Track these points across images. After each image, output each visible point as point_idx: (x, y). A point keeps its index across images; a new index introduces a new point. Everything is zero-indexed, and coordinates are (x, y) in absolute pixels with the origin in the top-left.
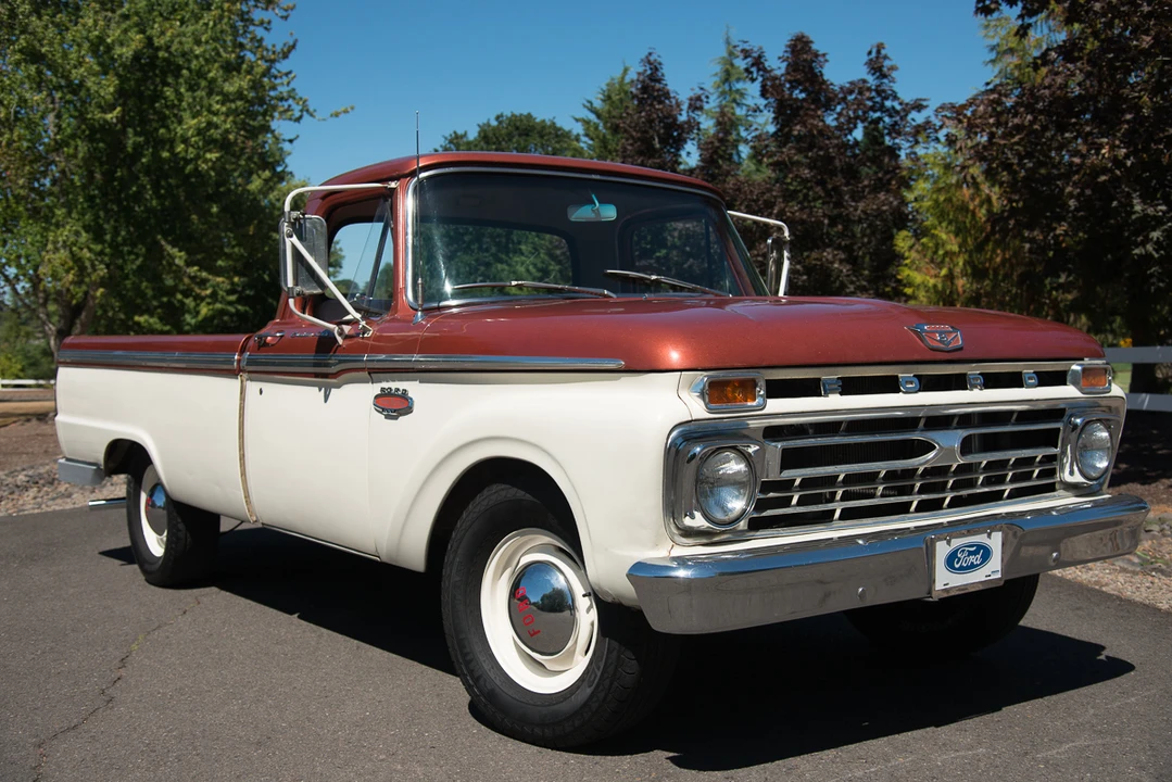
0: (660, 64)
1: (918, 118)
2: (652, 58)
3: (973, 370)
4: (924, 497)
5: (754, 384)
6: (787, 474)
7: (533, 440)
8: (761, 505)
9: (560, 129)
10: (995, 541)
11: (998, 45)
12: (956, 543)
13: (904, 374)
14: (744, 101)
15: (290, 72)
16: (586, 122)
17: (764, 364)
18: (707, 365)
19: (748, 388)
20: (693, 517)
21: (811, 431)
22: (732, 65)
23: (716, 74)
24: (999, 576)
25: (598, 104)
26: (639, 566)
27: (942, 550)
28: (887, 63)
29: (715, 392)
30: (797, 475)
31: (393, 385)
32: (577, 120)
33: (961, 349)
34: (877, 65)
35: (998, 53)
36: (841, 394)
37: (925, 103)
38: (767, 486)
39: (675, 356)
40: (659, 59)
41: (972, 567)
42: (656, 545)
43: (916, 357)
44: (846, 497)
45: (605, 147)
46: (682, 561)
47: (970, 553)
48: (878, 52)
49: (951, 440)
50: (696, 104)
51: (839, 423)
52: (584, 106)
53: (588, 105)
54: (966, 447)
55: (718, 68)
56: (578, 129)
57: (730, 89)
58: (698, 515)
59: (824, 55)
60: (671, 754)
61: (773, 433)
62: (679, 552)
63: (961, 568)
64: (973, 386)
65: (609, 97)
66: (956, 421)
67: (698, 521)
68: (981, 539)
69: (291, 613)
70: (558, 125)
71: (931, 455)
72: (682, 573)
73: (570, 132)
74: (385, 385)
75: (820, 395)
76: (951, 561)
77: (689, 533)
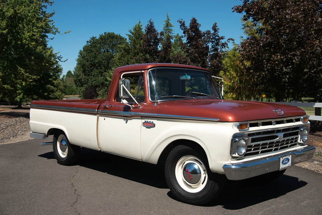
0: (153, 23)
1: (223, 41)
2: (151, 21)
3: (285, 119)
4: (275, 148)
5: (247, 124)
7: (194, 136)
8: (247, 151)
9: (122, 37)
10: (290, 157)
11: (244, 24)
12: (284, 158)
13: (273, 121)
14: (172, 32)
15: (53, 20)
16: (129, 36)
17: (249, 120)
20: (235, 154)
21: (256, 134)
22: (169, 22)
23: (164, 25)
24: (290, 165)
25: (132, 31)
26: (225, 165)
27: (281, 160)
28: (217, 28)
29: (240, 127)
30: (253, 144)
31: (149, 120)
32: (127, 35)
33: (283, 115)
34: (215, 28)
35: (244, 26)
36: (262, 126)
37: (224, 37)
38: (248, 147)
39: (230, 118)
40: (153, 22)
41: (286, 163)
42: (228, 160)
45: (135, 42)
46: (233, 164)
48: (215, 25)
49: (281, 135)
50: (162, 34)
51: (261, 132)
52: (129, 31)
53: (130, 31)
54: (285, 136)
55: (165, 23)
57: (168, 29)
58: (236, 153)
59: (200, 24)
60: (223, 206)
61: (250, 135)
62: (232, 162)
63: (284, 164)
64: (285, 123)
65: (136, 29)
66: (282, 131)
67: (237, 155)
68: (287, 157)
69: (105, 172)
70: (121, 36)
71: (278, 138)
72: (233, 167)
73: (124, 38)
74: (146, 120)
75: (258, 126)
76: (283, 162)
77: (234, 158)
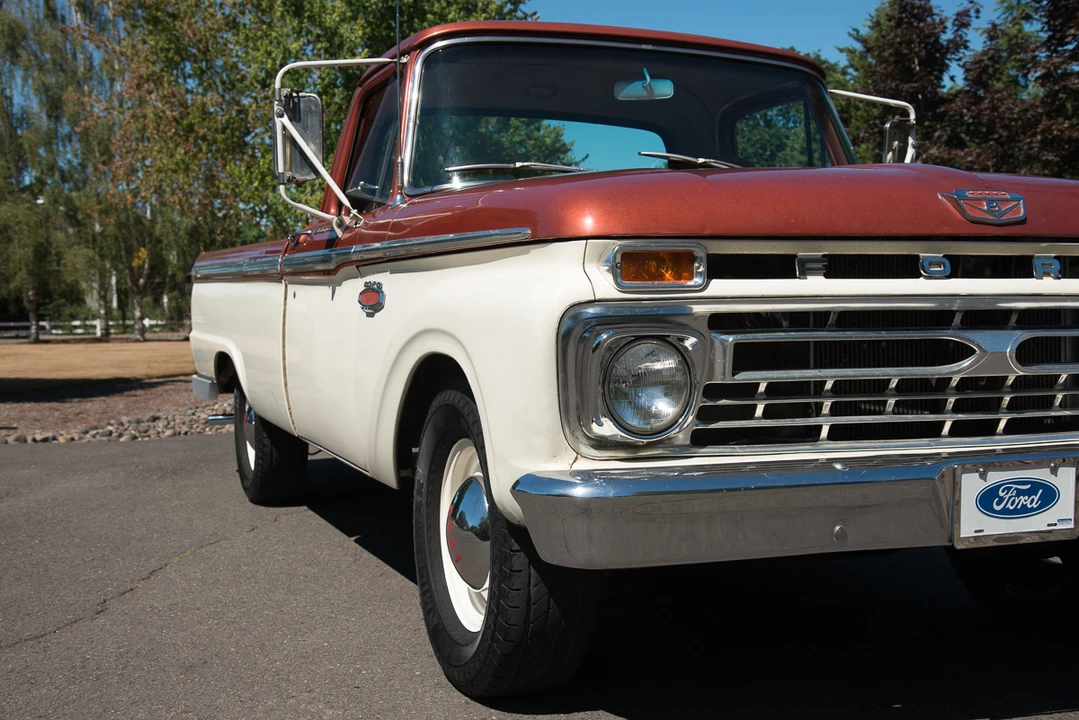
3: (1043, 252)
4: (961, 417)
5: (690, 258)
6: (744, 377)
8: (704, 415)
9: (825, 62)
10: (1064, 479)
12: (995, 477)
13: (924, 252)
15: (535, 14)
16: (851, 52)
17: (706, 232)
18: (620, 231)
19: (682, 263)
20: (600, 425)
21: (785, 323)
24: (1071, 525)
25: (864, 31)
26: (529, 479)
27: (972, 485)
29: (630, 266)
30: (762, 378)
31: (373, 279)
32: (841, 50)
33: (1023, 222)
36: (828, 276)
38: (712, 391)
41: (1024, 511)
42: (554, 455)
43: (945, 230)
44: (835, 410)
46: (587, 476)
47: (1020, 493)
50: (962, 21)
51: (826, 314)
52: (850, 35)
53: (854, 33)
54: (1025, 354)
56: (842, 60)
58: (606, 421)
61: (719, 322)
62: (583, 465)
63: (1005, 512)
64: (1044, 273)
65: (878, 24)
66: (1014, 318)
67: (607, 429)
68: (1042, 474)
70: (823, 58)
71: (966, 363)
72: (580, 491)
73: (836, 64)
74: (368, 278)
75: (793, 276)
76: (987, 501)
77: (601, 444)
